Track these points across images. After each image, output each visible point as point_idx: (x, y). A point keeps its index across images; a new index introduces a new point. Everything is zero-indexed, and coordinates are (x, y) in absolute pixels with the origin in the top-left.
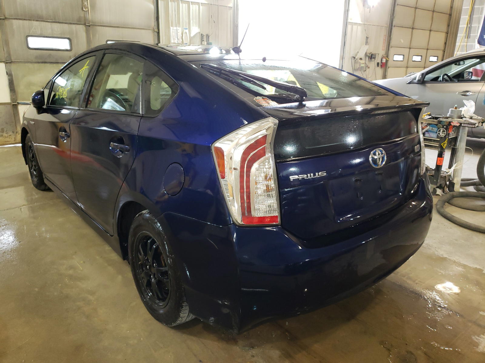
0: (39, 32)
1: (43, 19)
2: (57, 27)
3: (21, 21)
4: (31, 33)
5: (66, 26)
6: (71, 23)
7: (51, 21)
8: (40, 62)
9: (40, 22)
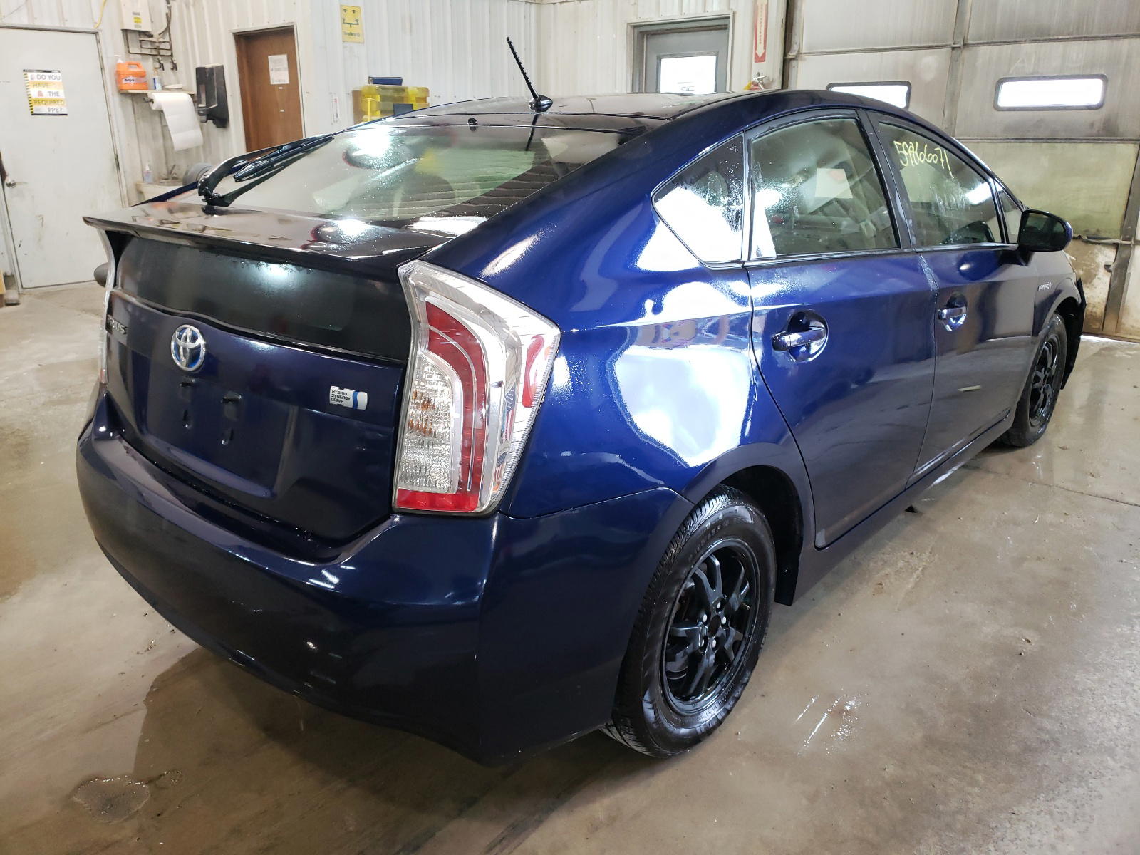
0: (1029, 69)
1: (1049, 35)
2: (1078, 50)
3: (996, 48)
4: (1011, 72)
5: (1103, 45)
6: (1118, 37)
7: (1068, 37)
8: (1012, 139)
9: (1040, 44)
